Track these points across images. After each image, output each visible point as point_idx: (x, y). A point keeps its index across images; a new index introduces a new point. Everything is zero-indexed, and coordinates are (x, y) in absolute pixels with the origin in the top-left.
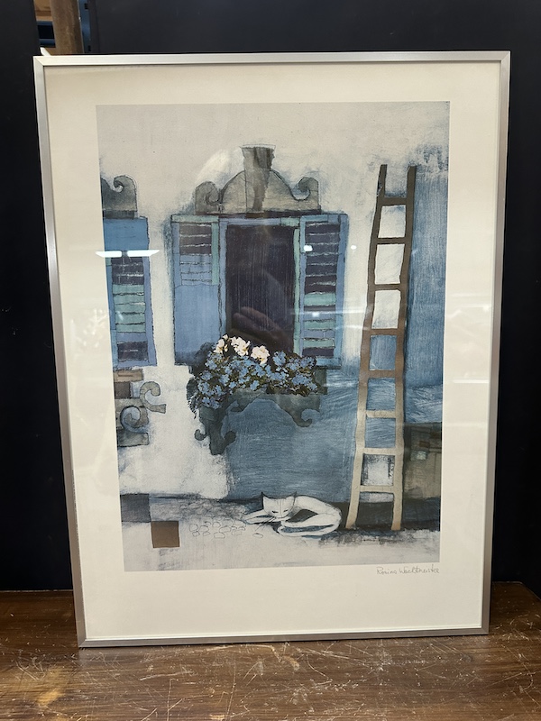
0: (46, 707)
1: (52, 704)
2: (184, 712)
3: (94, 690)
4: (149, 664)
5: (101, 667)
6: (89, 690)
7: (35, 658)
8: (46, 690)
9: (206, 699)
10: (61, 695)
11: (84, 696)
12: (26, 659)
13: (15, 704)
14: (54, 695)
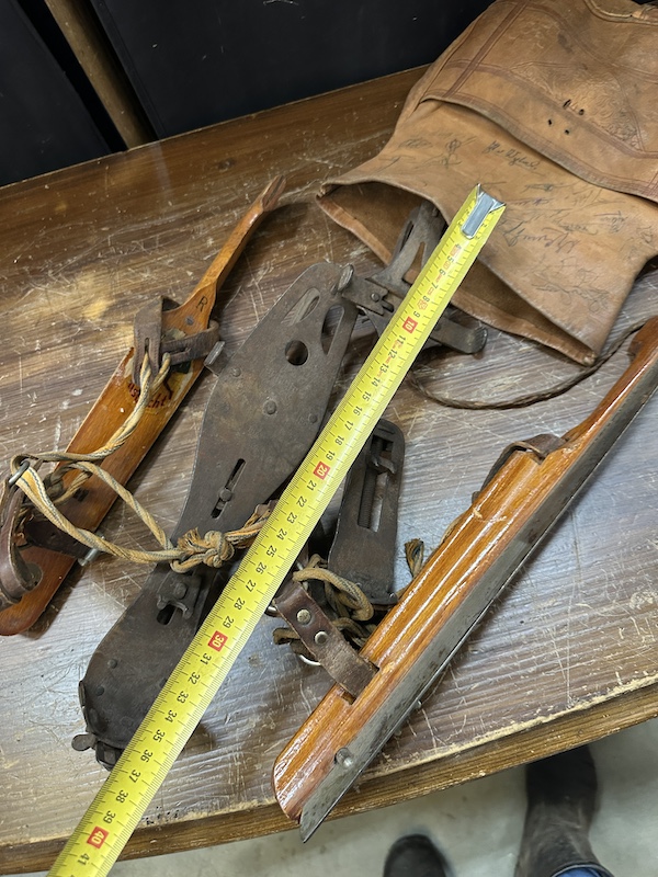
0: (98, 320)
1: (105, 315)
2: (277, 280)
3: (149, 286)
4: (206, 237)
5: (143, 258)
6: (143, 289)
7: (50, 272)
8: (88, 303)
9: (299, 258)
10: (110, 303)
11: (140, 297)
12: (38, 275)
13: (57, 328)
14: (100, 305)
